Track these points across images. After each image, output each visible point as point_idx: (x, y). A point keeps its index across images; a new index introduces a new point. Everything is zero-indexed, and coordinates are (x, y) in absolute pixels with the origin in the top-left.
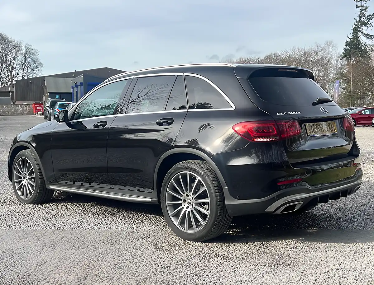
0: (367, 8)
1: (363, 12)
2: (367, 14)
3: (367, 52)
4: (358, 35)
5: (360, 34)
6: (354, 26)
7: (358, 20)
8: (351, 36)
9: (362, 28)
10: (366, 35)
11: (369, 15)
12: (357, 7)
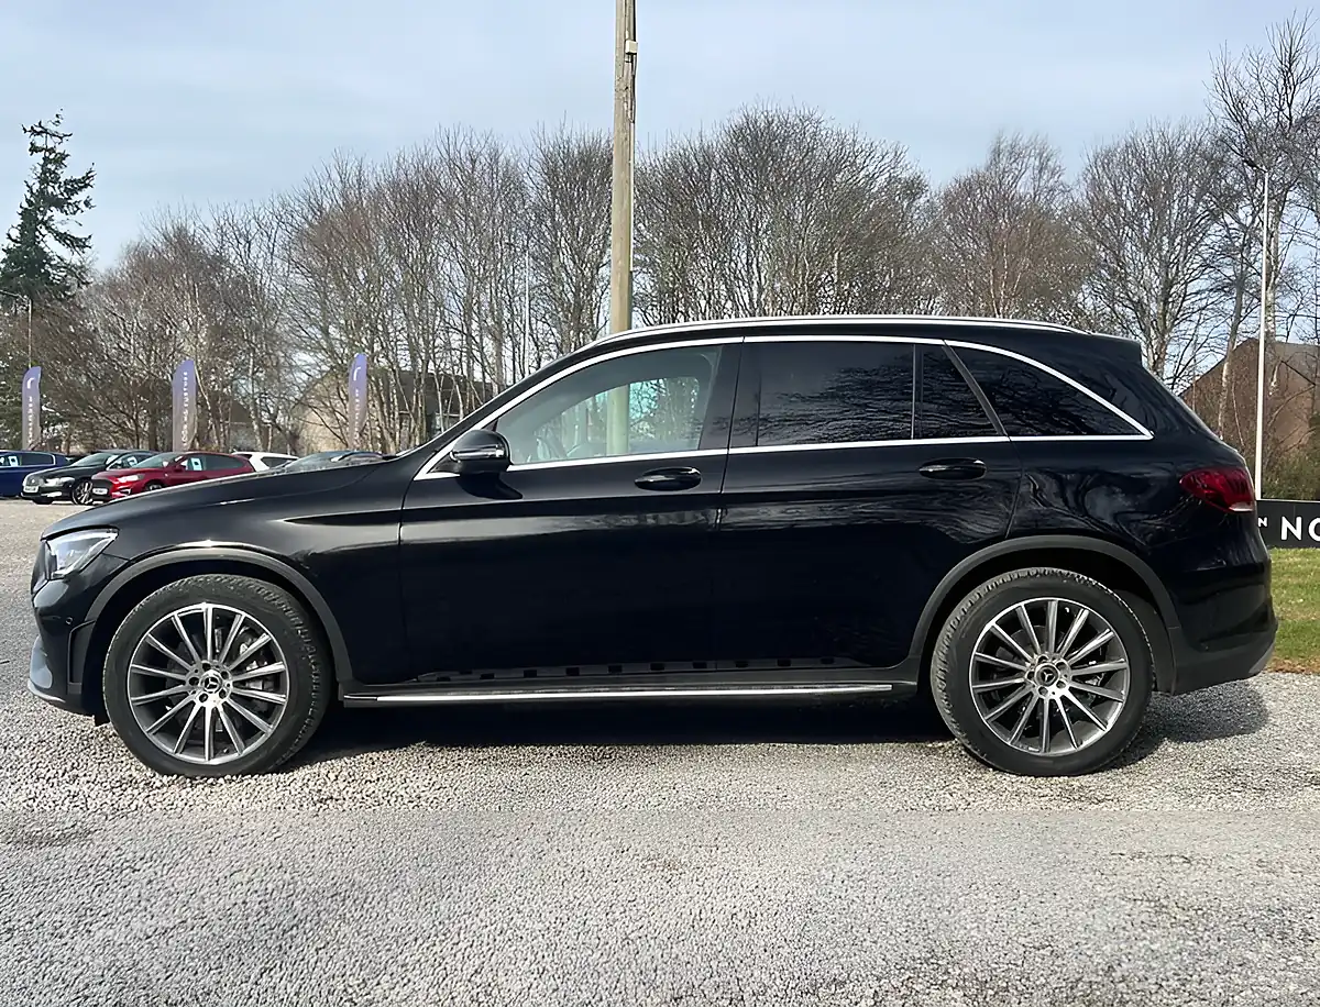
0: (64, 156)
1: (51, 167)
2: (65, 174)
3: (68, 288)
4: (37, 233)
5: (44, 231)
6: (25, 205)
7: (36, 187)
8: (15, 234)
9: (49, 214)
10: (62, 238)
11: (69, 178)
12: (34, 149)
